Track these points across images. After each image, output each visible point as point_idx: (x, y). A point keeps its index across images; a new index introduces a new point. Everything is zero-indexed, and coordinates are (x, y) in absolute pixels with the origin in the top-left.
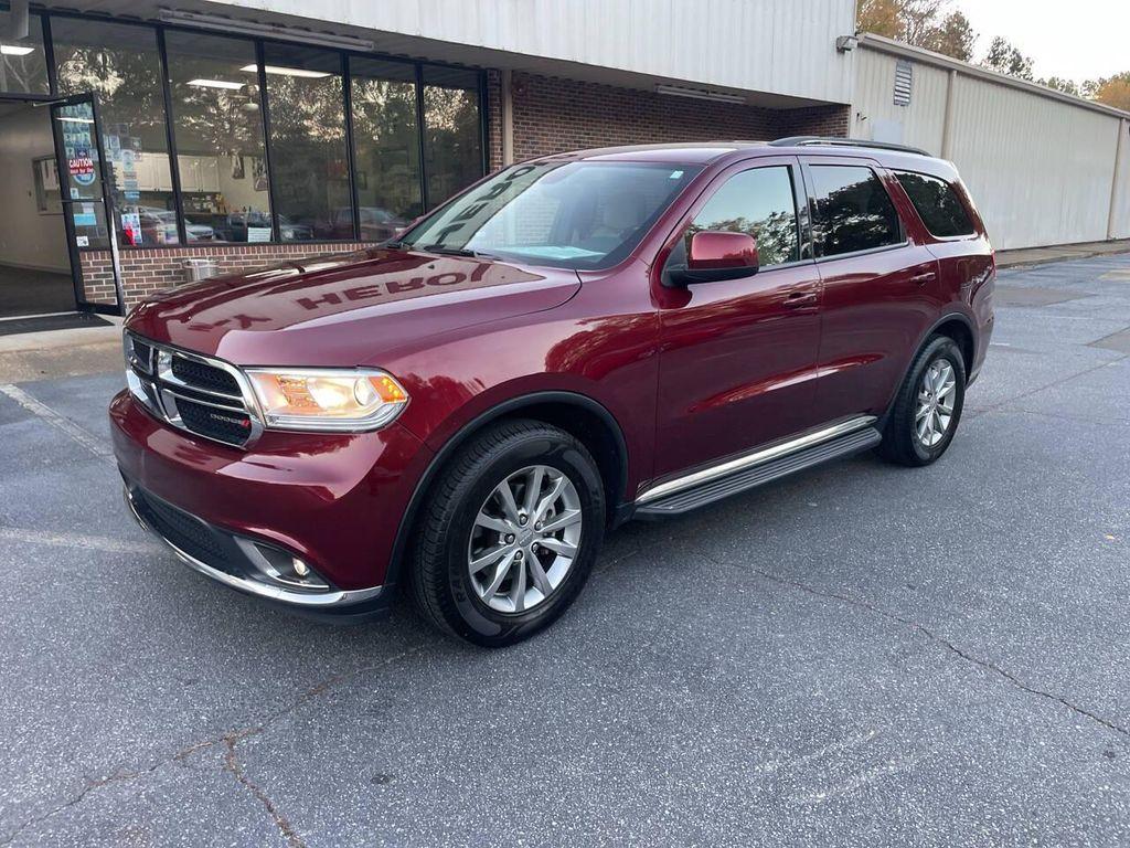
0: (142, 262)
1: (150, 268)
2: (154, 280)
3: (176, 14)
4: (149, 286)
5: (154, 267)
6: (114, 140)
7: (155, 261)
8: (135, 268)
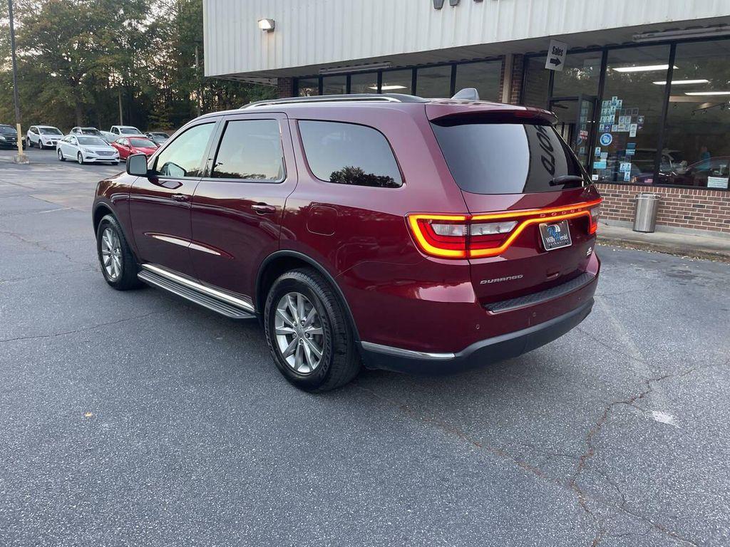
0: (623, 192)
1: (626, 196)
2: (627, 204)
3: (643, 36)
4: (623, 208)
5: (629, 197)
6: (628, 118)
7: (631, 193)
8: (618, 196)
